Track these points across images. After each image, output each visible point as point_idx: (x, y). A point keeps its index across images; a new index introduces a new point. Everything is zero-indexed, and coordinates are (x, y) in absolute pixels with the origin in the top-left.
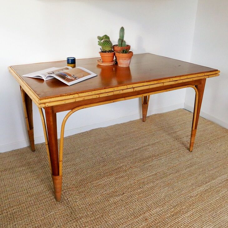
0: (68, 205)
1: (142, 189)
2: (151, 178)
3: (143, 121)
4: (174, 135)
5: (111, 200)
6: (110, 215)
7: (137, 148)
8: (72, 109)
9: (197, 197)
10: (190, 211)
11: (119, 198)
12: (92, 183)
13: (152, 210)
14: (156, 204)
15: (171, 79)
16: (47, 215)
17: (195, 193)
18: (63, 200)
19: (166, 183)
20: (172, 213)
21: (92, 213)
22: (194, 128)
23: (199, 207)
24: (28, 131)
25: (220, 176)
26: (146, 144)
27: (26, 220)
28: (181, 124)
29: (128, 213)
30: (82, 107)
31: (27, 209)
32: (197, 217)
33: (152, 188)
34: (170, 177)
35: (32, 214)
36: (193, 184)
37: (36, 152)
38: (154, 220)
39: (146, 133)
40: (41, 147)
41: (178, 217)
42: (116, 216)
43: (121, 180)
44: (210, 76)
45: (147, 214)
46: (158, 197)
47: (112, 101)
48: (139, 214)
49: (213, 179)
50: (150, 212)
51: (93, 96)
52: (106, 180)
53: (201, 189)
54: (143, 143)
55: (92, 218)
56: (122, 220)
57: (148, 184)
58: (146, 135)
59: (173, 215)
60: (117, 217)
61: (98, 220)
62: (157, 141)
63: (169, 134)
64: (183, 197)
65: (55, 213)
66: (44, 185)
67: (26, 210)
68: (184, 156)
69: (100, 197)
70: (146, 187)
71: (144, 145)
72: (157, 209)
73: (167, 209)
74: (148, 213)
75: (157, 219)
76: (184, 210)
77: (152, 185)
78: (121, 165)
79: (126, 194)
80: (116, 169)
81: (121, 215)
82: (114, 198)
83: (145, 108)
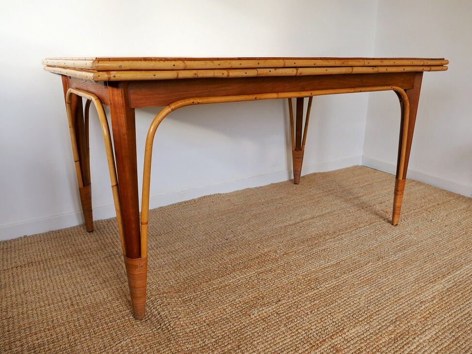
0: (160, 325)
1: (315, 291)
2: (330, 270)
3: (295, 184)
4: (356, 202)
5: (256, 313)
6: (255, 342)
7: (291, 223)
8: (171, 104)
9: (434, 302)
10: (430, 328)
11: (270, 308)
12: (209, 283)
13: (346, 330)
14: (352, 318)
15: (367, 62)
16: (113, 349)
17: (427, 295)
18: (150, 316)
19: (362, 278)
20: (391, 334)
21: (214, 340)
22: (401, 178)
23: (446, 320)
24: (80, 189)
26: (308, 216)
29: (295, 337)
30: (191, 100)
31: (68, 337)
32: (449, 342)
33: (337, 289)
34: (370, 267)
35: (79, 347)
36: (417, 280)
37: (95, 234)
39: (304, 199)
40: (106, 226)
41: (408, 343)
42: (269, 347)
43: (270, 276)
44: (433, 68)
45: (337, 340)
46: (352, 304)
47: (251, 96)
48: (321, 340)
49: (457, 269)
50: (344, 336)
52: (238, 277)
53: (438, 287)
57: (325, 281)
59: (395, 340)
60: (271, 347)
62: (327, 211)
64: (406, 304)
65: (132, 342)
66: (110, 289)
67: (66, 339)
68: (385, 233)
69: (230, 308)
70: (324, 287)
71: (304, 217)
72: (357, 328)
73: (378, 327)
74: (340, 338)
75: (362, 348)
76: (415, 328)
77: (334, 282)
78: (266, 250)
79: (283, 302)
80: (257, 258)
81: (281, 344)
82: (261, 309)
83: (298, 159)
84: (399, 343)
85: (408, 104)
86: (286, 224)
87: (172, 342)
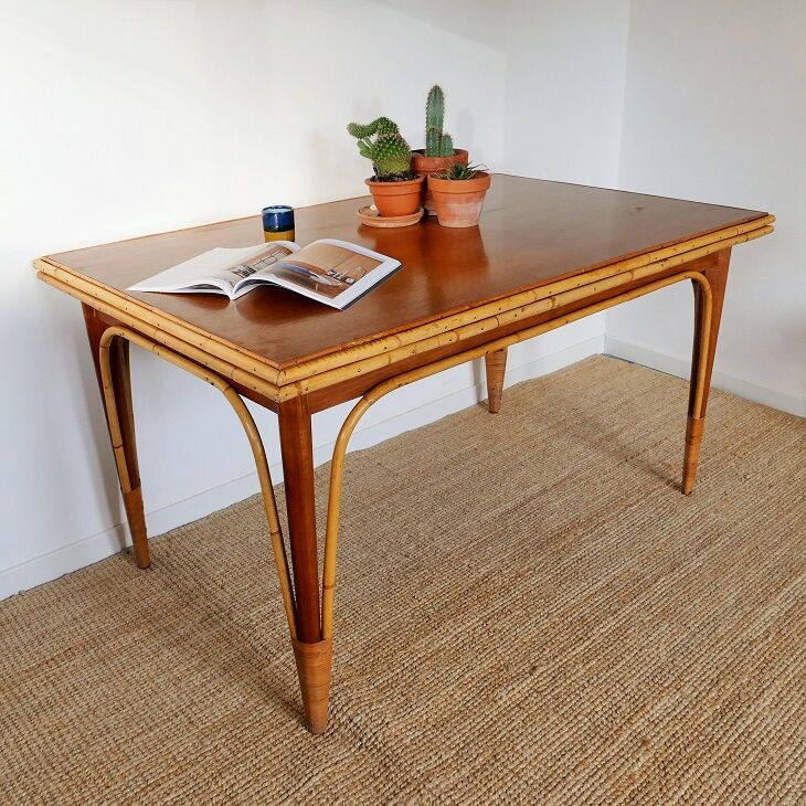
0: (361, 740)
1: (586, 644)
2: (599, 599)
3: (491, 412)
4: (612, 446)
5: (504, 697)
6: (519, 747)
7: (510, 505)
8: (365, 394)
9: (770, 639)
10: (768, 687)
11: (523, 685)
12: (409, 649)
13: (648, 707)
14: (651, 684)
15: (653, 257)
16: (302, 790)
17: (756, 629)
18: (336, 726)
19: (654, 608)
20: (715, 704)
21: (453, 752)
22: (697, 415)
23: (791, 669)
26: (537, 488)
28: (620, 407)
29: (575, 729)
30: (397, 381)
31: (217, 783)
32: (797, 706)
33: (620, 633)
34: (660, 587)
36: (739, 601)
37: (157, 570)
38: (669, 740)
39: (517, 449)
41: (741, 716)
42: (541, 750)
43: (505, 623)
44: (750, 236)
45: (640, 723)
46: (648, 659)
48: (615, 728)
50: (647, 716)
51: (441, 338)
53: (772, 610)
54: (523, 485)
55: (463, 772)
56: (567, 756)
57: (598, 622)
58: (521, 459)
59: (722, 713)
60: (544, 751)
61: (486, 774)
62: (566, 473)
63: (594, 445)
64: (729, 648)
65: (329, 778)
67: (213, 787)
68: (673, 512)
69: (460, 692)
70: (597, 633)
71: (529, 492)
72: (665, 700)
73: (695, 694)
74: (643, 720)
75: (677, 732)
76: (747, 689)
77: (611, 623)
78: (483, 571)
79: (541, 670)
80: (472, 588)
81: (557, 744)
82: (510, 688)
83: (496, 366)
84: (727, 717)
85: (710, 296)
86: (500, 510)
87: (392, 769)
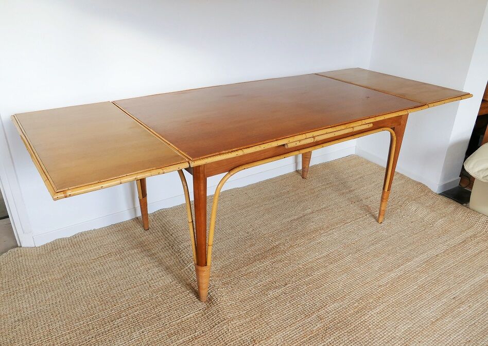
1: (310, 278)
2: (322, 261)
5: (271, 294)
6: (271, 313)
7: (296, 217)
8: (230, 171)
9: (387, 286)
10: (380, 305)
11: (280, 290)
12: (239, 270)
13: (327, 306)
14: (332, 297)
16: (185, 318)
17: (383, 281)
20: (355, 309)
21: (245, 312)
22: (386, 190)
23: (392, 299)
25: (417, 257)
26: (309, 211)
27: (156, 325)
28: (357, 179)
29: (295, 310)
30: (243, 167)
32: (389, 314)
33: (325, 275)
34: (348, 259)
35: (163, 316)
36: (380, 269)
38: (332, 320)
41: (364, 315)
43: (280, 265)
45: (322, 312)
46: (334, 287)
47: (282, 157)
48: (312, 312)
49: (408, 260)
50: (326, 309)
52: (259, 266)
53: (393, 275)
54: (304, 209)
55: (247, 320)
56: (289, 320)
57: (318, 270)
58: (307, 198)
60: (281, 316)
61: (255, 322)
62: (324, 206)
64: (369, 287)
66: (172, 274)
67: (153, 311)
68: (364, 228)
69: (254, 290)
70: (316, 274)
71: (306, 212)
72: (335, 304)
73: (348, 304)
74: (324, 311)
75: (336, 317)
76: (371, 304)
77: (323, 271)
78: (277, 243)
79: (289, 285)
80: (271, 249)
81: (287, 314)
82: (274, 291)
83: (306, 158)
84: (359, 314)
86: (292, 218)
87: (220, 312)
